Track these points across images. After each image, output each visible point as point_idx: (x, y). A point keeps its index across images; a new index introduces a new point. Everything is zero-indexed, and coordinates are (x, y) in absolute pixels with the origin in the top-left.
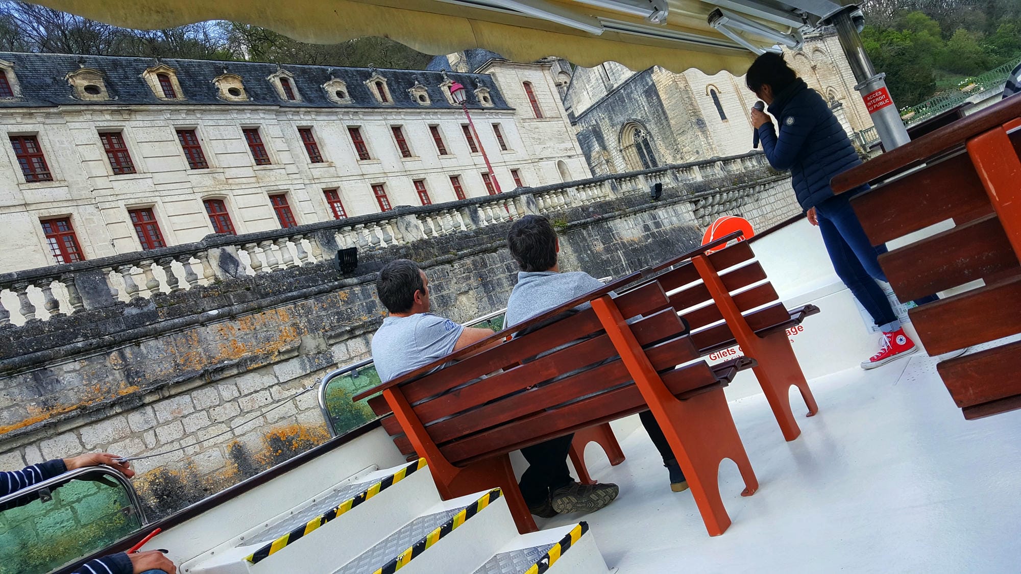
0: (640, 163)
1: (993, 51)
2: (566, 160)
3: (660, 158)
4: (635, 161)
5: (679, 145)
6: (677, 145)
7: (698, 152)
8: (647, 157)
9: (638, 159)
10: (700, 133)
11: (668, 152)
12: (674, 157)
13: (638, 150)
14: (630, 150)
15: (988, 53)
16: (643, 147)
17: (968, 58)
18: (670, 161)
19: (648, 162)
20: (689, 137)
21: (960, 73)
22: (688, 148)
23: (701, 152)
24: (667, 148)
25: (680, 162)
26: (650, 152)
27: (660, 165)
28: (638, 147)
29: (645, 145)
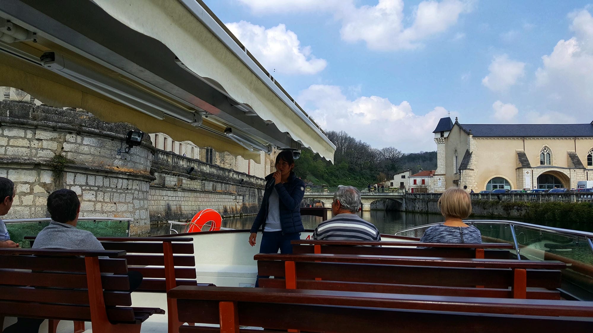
0: (205, 157)
1: (327, 173)
2: (194, 148)
3: (215, 159)
4: (203, 155)
5: (225, 159)
6: (224, 158)
7: (231, 165)
8: (209, 156)
9: (205, 155)
10: (234, 158)
11: (219, 158)
12: (221, 162)
13: (207, 151)
14: (204, 150)
15: (325, 172)
16: (209, 151)
17: (319, 172)
18: (218, 163)
19: (208, 158)
20: (230, 158)
21: (314, 176)
22: (228, 161)
23: (232, 165)
24: (219, 157)
25: (222, 166)
26: (211, 154)
27: (213, 164)
28: (207, 150)
29: (210, 151)
